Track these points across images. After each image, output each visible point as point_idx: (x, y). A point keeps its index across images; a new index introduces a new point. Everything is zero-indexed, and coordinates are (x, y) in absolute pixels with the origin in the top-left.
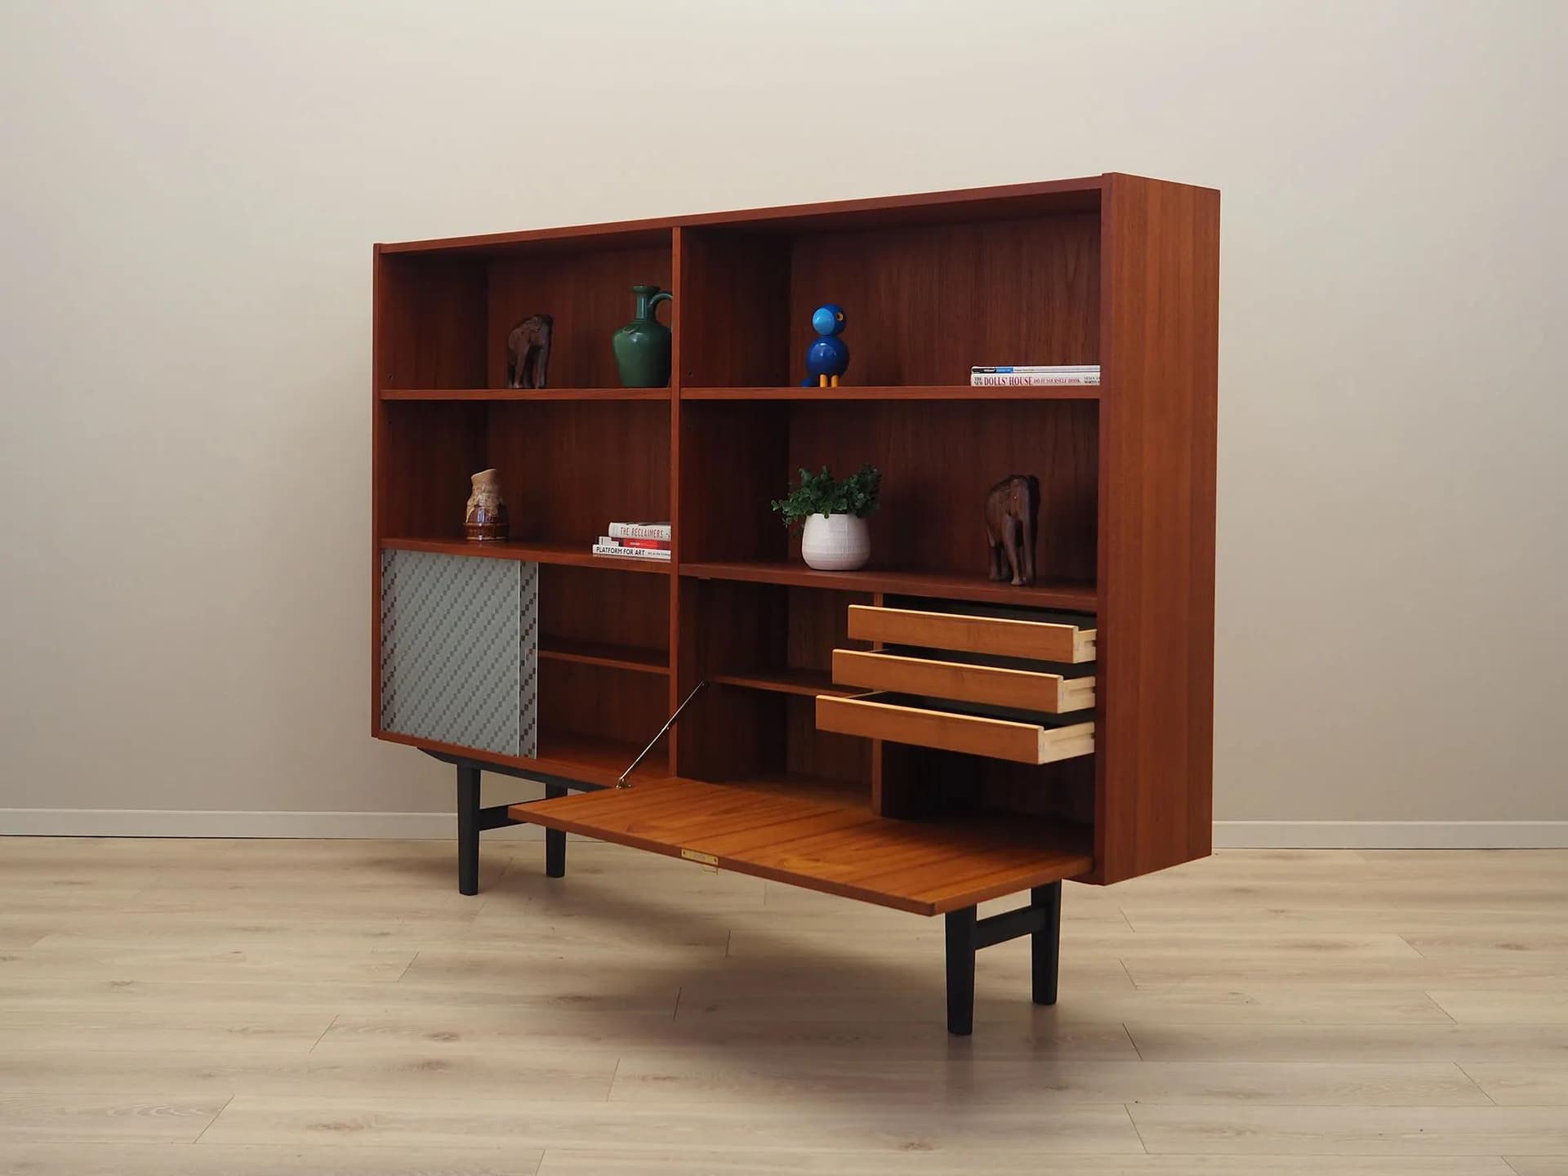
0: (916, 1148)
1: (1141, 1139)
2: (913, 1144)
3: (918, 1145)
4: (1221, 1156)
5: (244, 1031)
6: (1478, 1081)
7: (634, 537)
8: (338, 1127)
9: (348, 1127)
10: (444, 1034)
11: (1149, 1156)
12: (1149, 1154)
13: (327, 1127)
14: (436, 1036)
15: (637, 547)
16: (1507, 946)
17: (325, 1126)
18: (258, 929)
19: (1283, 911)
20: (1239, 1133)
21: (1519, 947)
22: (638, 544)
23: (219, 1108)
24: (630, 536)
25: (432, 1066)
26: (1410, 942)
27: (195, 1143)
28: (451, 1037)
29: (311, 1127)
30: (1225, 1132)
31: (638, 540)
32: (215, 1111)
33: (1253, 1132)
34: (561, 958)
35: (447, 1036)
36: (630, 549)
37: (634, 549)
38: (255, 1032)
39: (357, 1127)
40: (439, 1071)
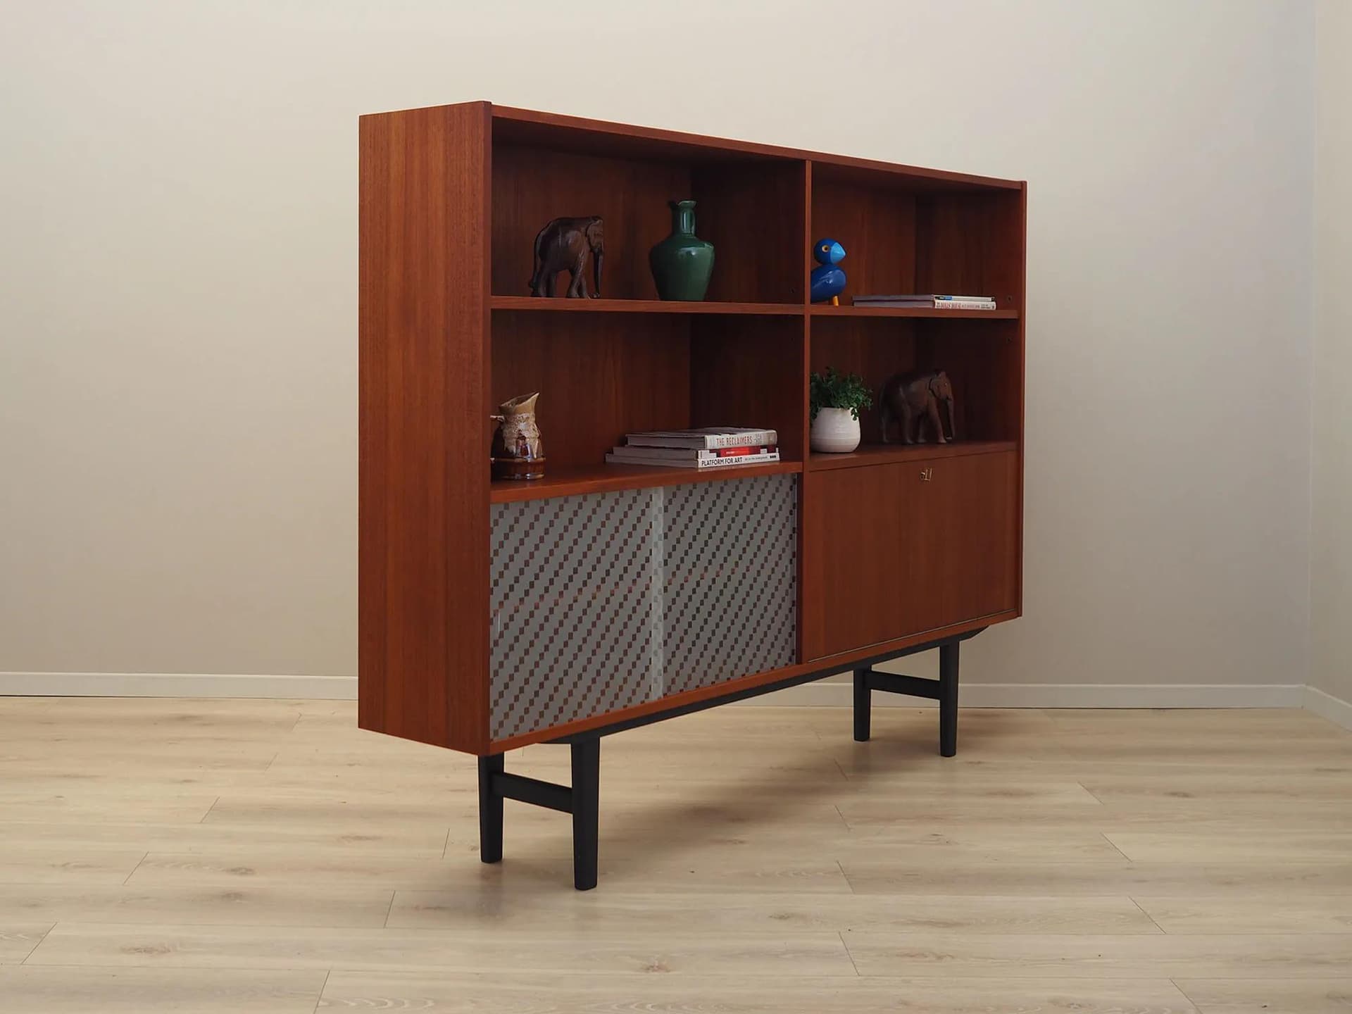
0: (654, 971)
1: (853, 962)
2: (652, 967)
3: (657, 967)
4: (923, 978)
5: (64, 866)
6: (1149, 912)
7: (729, 446)
8: (148, 950)
9: (157, 950)
10: (240, 869)
11: (860, 978)
12: (859, 975)
13: (138, 950)
14: (234, 871)
15: (732, 455)
16: (1174, 794)
17: (136, 949)
18: (76, 777)
19: (979, 763)
20: (940, 958)
21: (1186, 795)
22: (732, 452)
23: (43, 934)
24: (726, 445)
25: (231, 897)
26: (1090, 790)
27: (22, 964)
28: (248, 871)
29: (124, 950)
30: (926, 957)
31: (735, 449)
32: (40, 937)
33: (953, 957)
34: (345, 802)
35: (243, 871)
36: (730, 458)
37: (734, 458)
38: (76, 867)
39: (165, 951)
40: (238, 901)
